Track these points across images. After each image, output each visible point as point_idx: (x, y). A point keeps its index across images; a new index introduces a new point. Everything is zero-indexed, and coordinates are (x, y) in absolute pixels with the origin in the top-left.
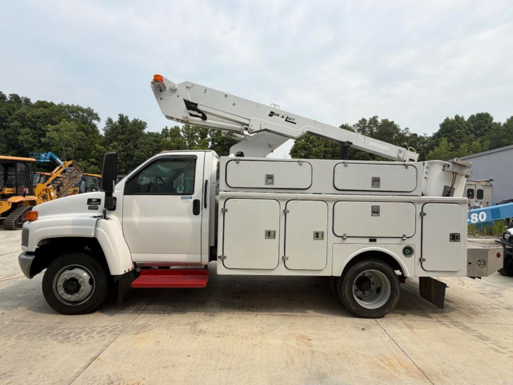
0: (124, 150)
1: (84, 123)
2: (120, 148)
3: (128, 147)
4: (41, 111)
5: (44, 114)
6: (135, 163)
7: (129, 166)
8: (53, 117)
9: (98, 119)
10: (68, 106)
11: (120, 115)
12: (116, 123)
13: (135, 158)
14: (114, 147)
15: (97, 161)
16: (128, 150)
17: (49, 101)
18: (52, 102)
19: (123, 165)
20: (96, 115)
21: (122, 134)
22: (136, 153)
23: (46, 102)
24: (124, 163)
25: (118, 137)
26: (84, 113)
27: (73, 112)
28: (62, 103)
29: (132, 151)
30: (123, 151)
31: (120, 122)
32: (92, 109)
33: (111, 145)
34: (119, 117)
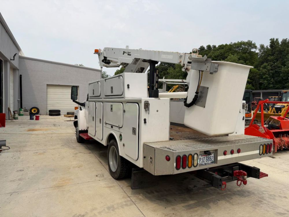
0: (273, 68)
1: (245, 53)
2: (269, 67)
3: (277, 66)
4: (219, 52)
5: (221, 53)
6: (282, 78)
7: (276, 82)
8: (225, 54)
9: (255, 47)
10: (235, 44)
11: (271, 40)
12: (267, 47)
13: (281, 74)
14: (265, 67)
15: (252, 81)
16: (276, 68)
17: (224, 44)
18: (226, 44)
19: (272, 82)
20: (254, 44)
21: (273, 55)
22: (283, 69)
23: (223, 45)
24: (272, 79)
25: (268, 58)
26: (245, 45)
27: (238, 47)
28: (231, 43)
29: (280, 68)
30: (272, 70)
31: (271, 46)
32: (251, 41)
33: (262, 66)
34: (270, 41)
